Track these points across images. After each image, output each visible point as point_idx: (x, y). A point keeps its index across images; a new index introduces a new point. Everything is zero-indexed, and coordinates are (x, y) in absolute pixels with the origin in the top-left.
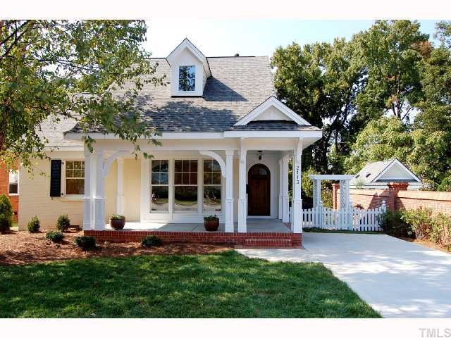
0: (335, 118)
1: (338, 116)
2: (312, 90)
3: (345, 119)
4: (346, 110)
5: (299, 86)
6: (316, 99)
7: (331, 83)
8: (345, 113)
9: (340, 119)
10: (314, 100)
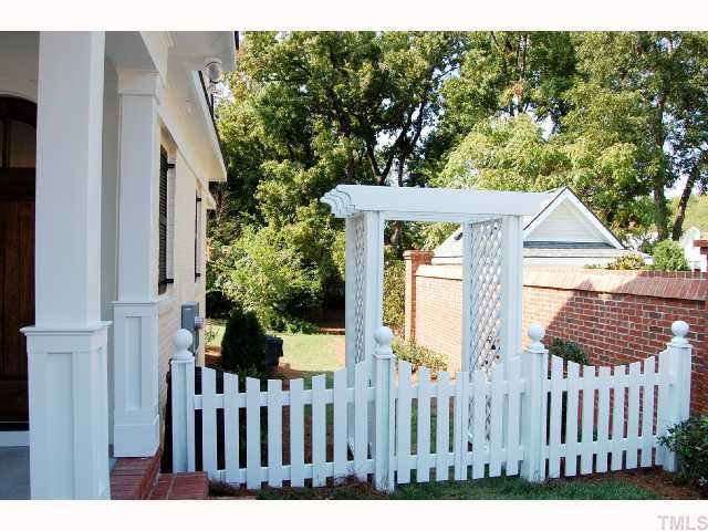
0: (399, 132)
1: (406, 129)
2: (357, 65)
3: (419, 134)
4: (420, 118)
5: (333, 58)
6: (365, 82)
7: (397, 50)
8: (419, 125)
9: (409, 134)
10: (362, 84)
